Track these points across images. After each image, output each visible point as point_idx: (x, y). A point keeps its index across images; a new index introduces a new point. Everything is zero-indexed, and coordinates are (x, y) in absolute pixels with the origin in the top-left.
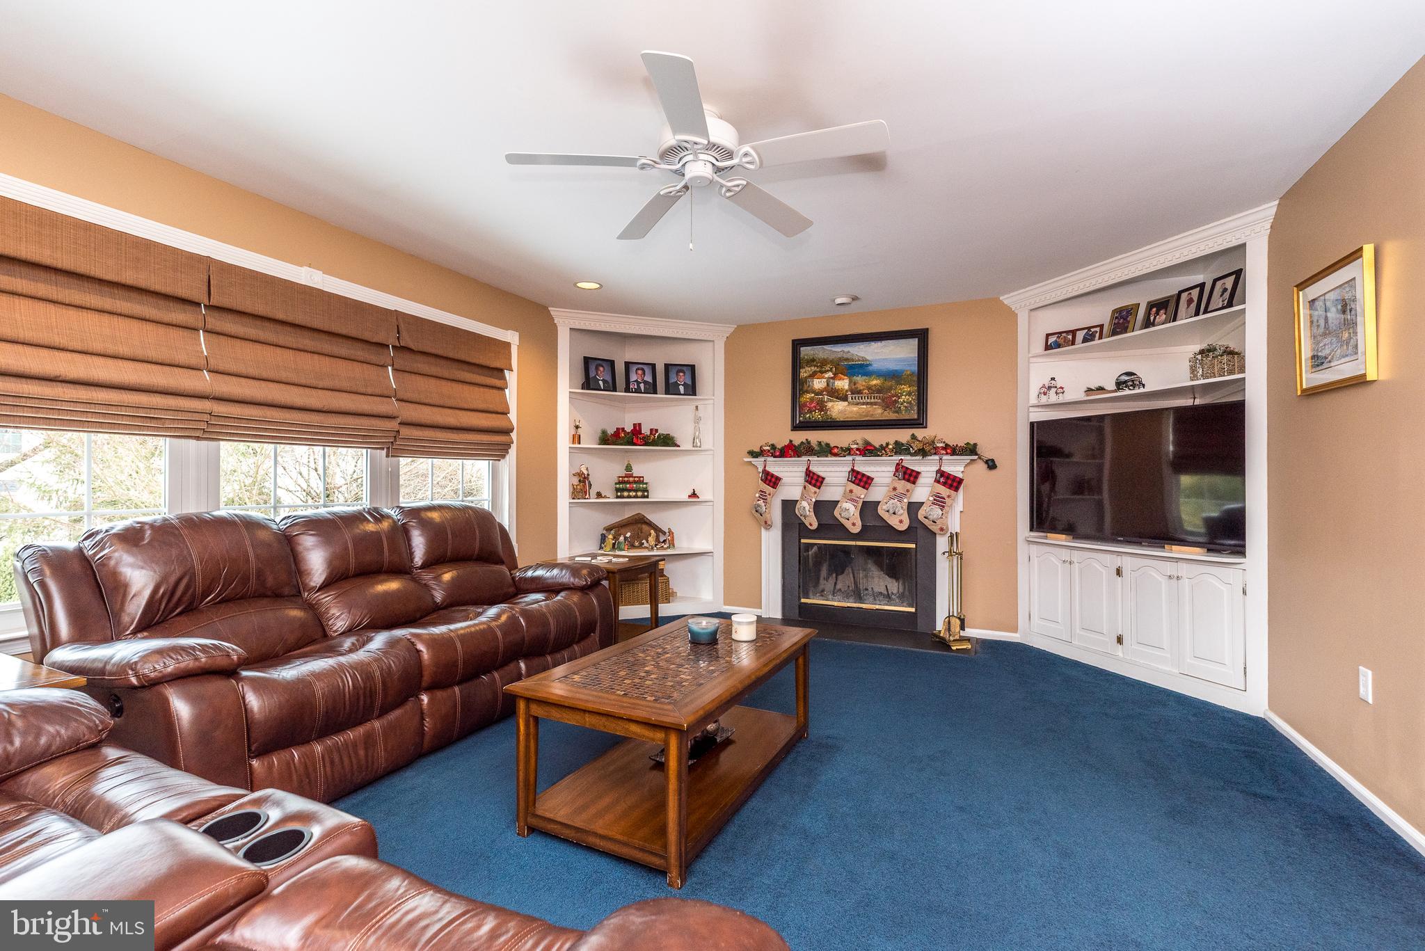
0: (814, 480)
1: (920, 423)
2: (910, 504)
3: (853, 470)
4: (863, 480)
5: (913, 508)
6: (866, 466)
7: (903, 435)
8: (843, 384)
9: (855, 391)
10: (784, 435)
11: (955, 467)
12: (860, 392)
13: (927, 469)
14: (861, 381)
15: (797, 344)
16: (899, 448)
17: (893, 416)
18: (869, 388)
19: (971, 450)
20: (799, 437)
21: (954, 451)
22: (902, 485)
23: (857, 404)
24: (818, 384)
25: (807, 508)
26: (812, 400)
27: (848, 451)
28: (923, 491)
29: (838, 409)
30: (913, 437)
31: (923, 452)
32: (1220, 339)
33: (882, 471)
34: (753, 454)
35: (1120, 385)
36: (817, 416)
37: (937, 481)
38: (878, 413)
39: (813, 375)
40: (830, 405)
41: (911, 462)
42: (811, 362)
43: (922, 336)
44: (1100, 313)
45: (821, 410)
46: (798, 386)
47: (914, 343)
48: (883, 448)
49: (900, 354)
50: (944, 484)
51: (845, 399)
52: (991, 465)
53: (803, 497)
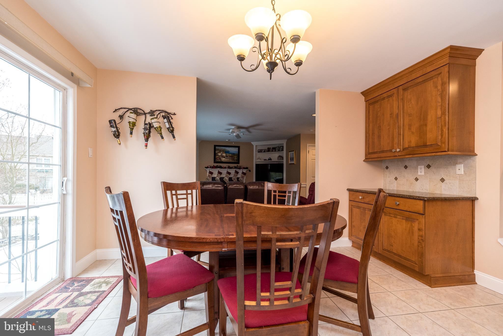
0: (220, 173)
1: (238, 163)
2: (237, 178)
3: (227, 171)
4: (229, 173)
5: (238, 178)
6: (230, 171)
8: (224, 155)
9: (227, 156)
10: (212, 164)
11: (245, 171)
12: (227, 157)
13: (240, 171)
14: (228, 154)
15: (215, 146)
16: (235, 168)
17: (233, 161)
18: (229, 156)
19: (247, 168)
20: (216, 165)
21: (244, 168)
22: (236, 174)
23: (227, 159)
24: (219, 154)
25: (218, 178)
26: (218, 157)
27: (225, 168)
28: (239, 176)
29: (223, 159)
30: (237, 166)
31: (240, 168)
32: (281, 155)
33: (232, 171)
34: (206, 168)
35: (269, 160)
36: (219, 160)
37: (242, 173)
38: (231, 161)
39: (218, 153)
40: (222, 158)
41: (237, 170)
42: (218, 150)
43: (239, 147)
44: (266, 148)
45: (220, 159)
46: (215, 154)
47: (237, 148)
48: (232, 167)
49: (234, 150)
50: (243, 174)
51: (225, 158)
52: (250, 171)
53: (217, 176)
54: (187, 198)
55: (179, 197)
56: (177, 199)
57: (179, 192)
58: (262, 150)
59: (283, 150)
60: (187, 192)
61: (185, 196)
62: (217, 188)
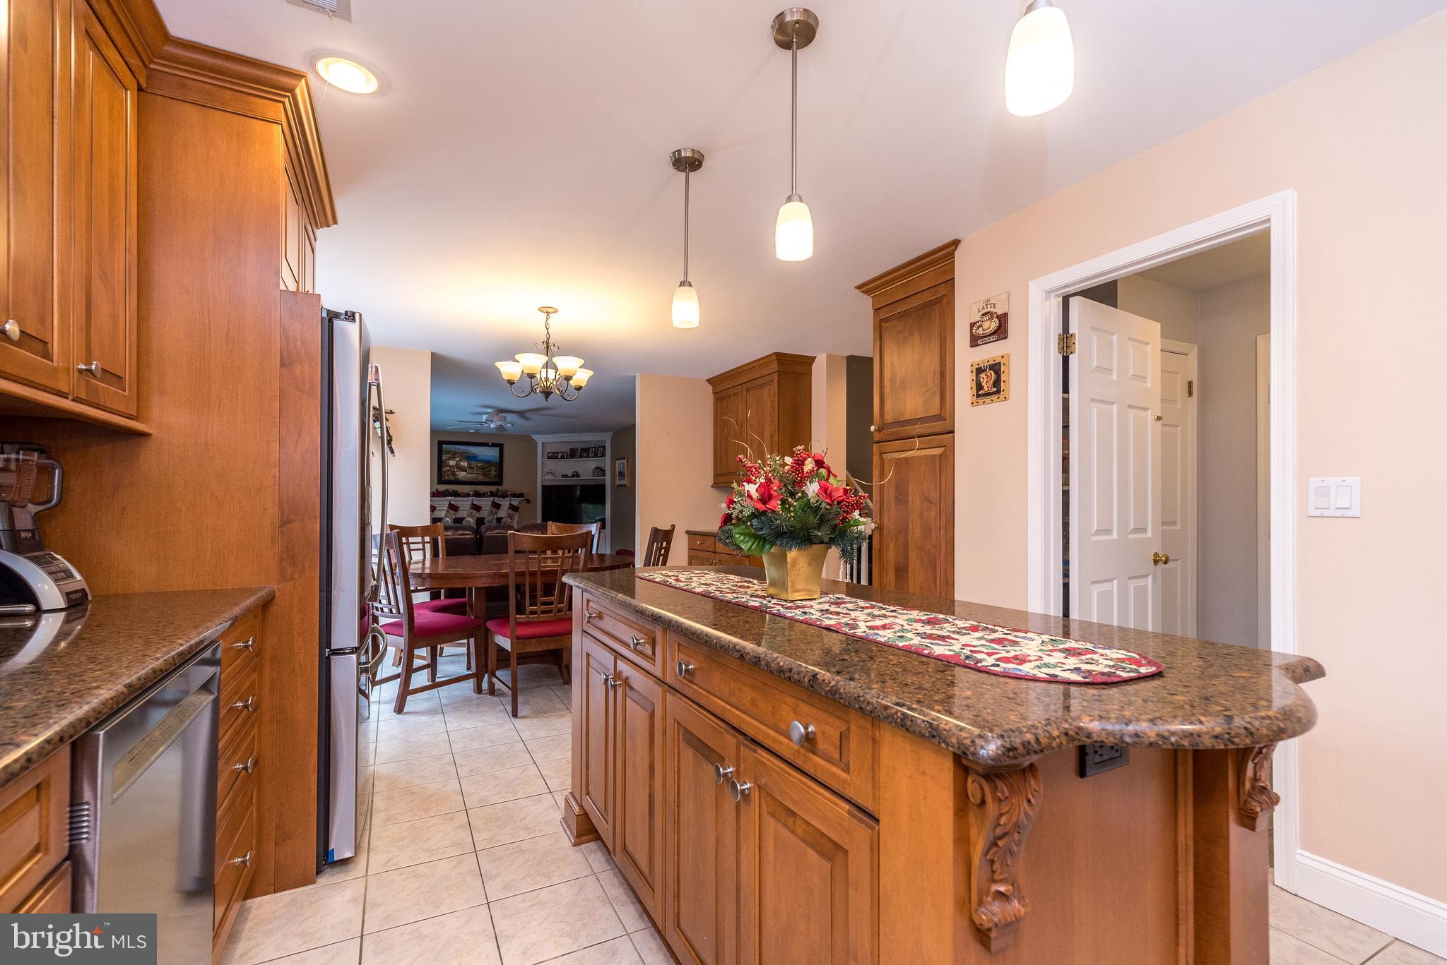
0: (453, 508)
1: (500, 483)
2: (497, 518)
3: (472, 504)
4: (476, 508)
5: (499, 520)
6: (477, 501)
7: (493, 488)
8: (465, 464)
9: (470, 468)
11: (515, 502)
12: (473, 468)
13: (505, 503)
14: (474, 464)
15: (441, 443)
16: (492, 494)
17: (486, 479)
18: (477, 467)
19: (521, 495)
20: (443, 488)
21: (515, 495)
22: (494, 510)
23: (471, 473)
24: (452, 463)
25: (450, 521)
26: (448, 470)
27: (468, 495)
28: (503, 513)
29: (462, 475)
30: (498, 489)
31: (504, 496)
32: (600, 465)
33: (486, 503)
35: (573, 476)
36: (452, 478)
37: (509, 508)
38: (481, 478)
39: (449, 459)
40: (458, 473)
41: (497, 500)
42: (448, 452)
43: (501, 446)
44: (567, 448)
45: (453, 475)
46: (441, 463)
47: (497, 449)
48: (484, 494)
49: (491, 453)
50: (512, 509)
51: (466, 471)
52: (528, 501)
53: (446, 516)
54: (423, 549)
55: (412, 547)
56: (410, 550)
57: (411, 540)
58: (557, 453)
59: (603, 455)
60: (423, 540)
61: (420, 546)
62: (463, 537)
